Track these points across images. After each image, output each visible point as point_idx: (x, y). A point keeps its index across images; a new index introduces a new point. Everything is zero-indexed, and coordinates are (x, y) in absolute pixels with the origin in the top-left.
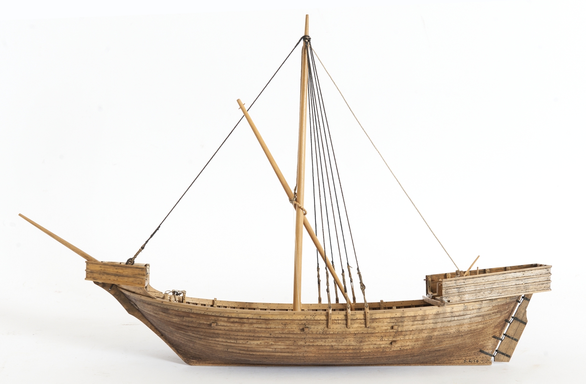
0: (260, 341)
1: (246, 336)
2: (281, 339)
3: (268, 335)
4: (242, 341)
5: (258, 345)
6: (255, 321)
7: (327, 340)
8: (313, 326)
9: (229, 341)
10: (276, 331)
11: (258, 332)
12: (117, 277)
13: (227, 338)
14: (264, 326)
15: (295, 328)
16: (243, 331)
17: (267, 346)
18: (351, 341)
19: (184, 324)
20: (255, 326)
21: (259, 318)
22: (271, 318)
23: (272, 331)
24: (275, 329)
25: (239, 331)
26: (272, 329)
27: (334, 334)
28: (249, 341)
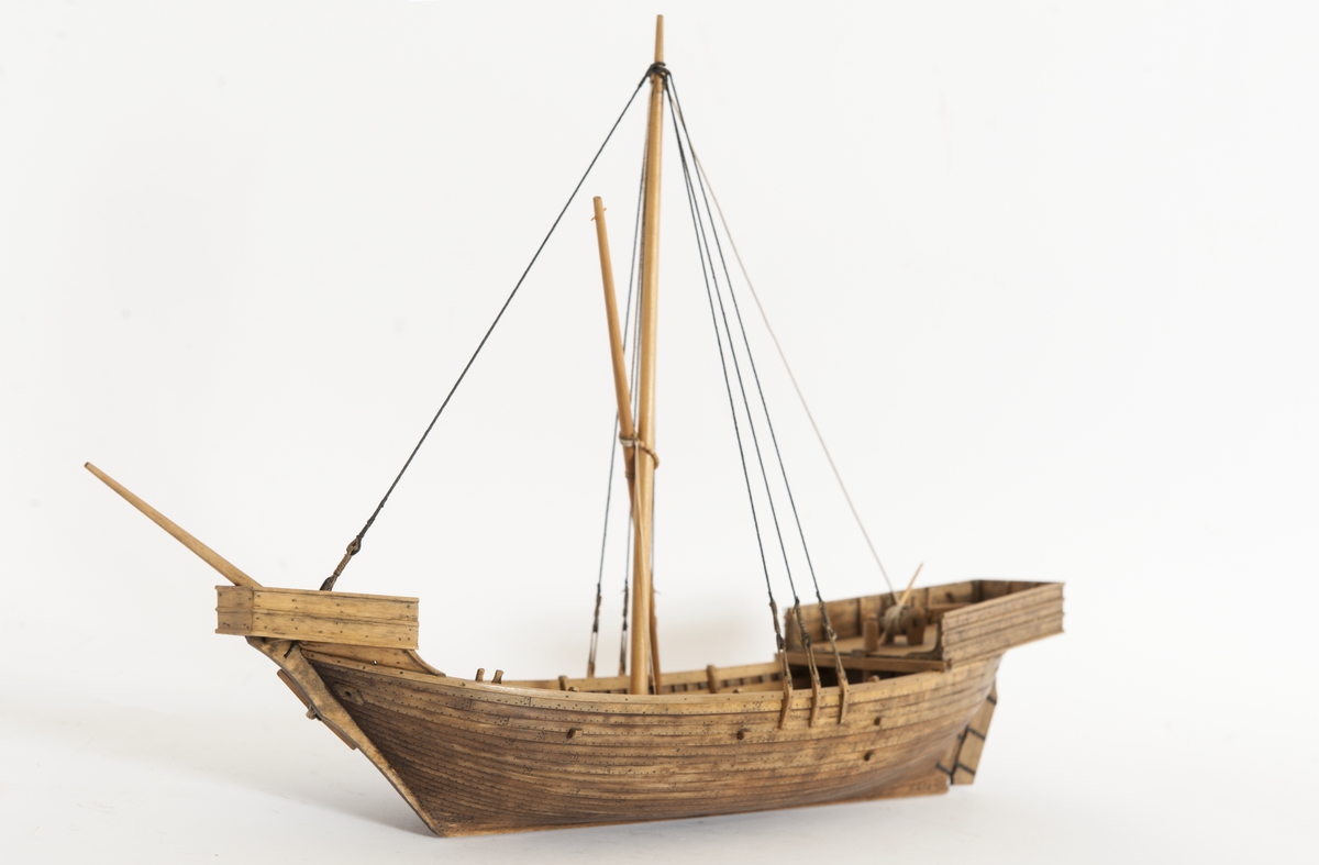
0: (654, 768)
1: (632, 757)
2: (692, 760)
3: (672, 752)
4: (620, 769)
5: (646, 776)
6: (655, 720)
7: (771, 757)
8: (754, 727)
9: (593, 771)
10: (690, 741)
11: (658, 746)
12: (341, 625)
13: (592, 764)
14: (670, 731)
15: (723, 732)
16: (629, 745)
17: (662, 778)
18: (806, 757)
19: (506, 734)
20: (655, 731)
21: (664, 712)
22: (686, 712)
23: (684, 743)
24: (688, 738)
25: (622, 745)
26: (683, 738)
27: (786, 742)
28: (634, 768)
